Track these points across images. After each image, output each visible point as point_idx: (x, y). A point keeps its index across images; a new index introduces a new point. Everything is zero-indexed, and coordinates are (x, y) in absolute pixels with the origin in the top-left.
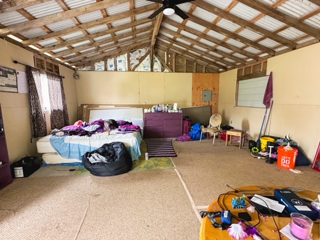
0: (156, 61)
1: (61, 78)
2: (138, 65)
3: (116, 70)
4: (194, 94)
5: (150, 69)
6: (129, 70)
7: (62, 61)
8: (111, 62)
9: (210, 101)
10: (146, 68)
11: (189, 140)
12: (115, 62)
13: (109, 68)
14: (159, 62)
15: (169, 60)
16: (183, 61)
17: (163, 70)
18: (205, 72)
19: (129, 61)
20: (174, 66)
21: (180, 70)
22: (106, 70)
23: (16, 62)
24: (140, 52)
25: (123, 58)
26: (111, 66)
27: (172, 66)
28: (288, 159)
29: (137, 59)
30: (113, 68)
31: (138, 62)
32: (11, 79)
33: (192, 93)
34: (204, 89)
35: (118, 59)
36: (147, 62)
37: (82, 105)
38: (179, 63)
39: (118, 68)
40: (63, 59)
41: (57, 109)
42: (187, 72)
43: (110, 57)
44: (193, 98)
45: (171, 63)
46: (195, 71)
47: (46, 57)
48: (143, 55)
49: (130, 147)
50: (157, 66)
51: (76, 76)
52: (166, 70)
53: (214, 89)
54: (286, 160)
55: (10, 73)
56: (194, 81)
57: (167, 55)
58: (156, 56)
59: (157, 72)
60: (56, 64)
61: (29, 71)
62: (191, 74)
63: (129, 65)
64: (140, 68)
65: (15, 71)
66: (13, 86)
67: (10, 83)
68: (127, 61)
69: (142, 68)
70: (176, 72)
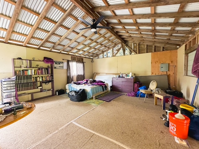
0: (127, 49)
1: (83, 63)
2: (117, 53)
3: (107, 57)
4: (153, 67)
5: (123, 54)
6: (113, 56)
7: (85, 56)
8: (105, 53)
9: (167, 71)
10: (121, 54)
11: (133, 96)
12: (107, 53)
13: (104, 57)
14: (128, 49)
15: (135, 47)
16: (144, 46)
17: (130, 54)
18: (163, 50)
19: (113, 51)
20: (138, 50)
21: (142, 52)
22: (103, 57)
23: (63, 60)
24: (118, 46)
25: (110, 51)
26: (105, 55)
27: (136, 50)
28: (173, 126)
29: (116, 50)
30: (106, 56)
31: (117, 52)
32: (61, 65)
33: (151, 66)
34: (162, 62)
35: (108, 52)
36: (121, 51)
37: (94, 73)
38: (141, 48)
39: (108, 56)
40: (85, 55)
41: (80, 74)
42: (147, 52)
43: (105, 51)
44: (152, 69)
45: (136, 49)
46: (153, 51)
47: (77, 56)
48: (119, 47)
49: (87, 92)
50: (127, 52)
51: (92, 61)
52: (133, 53)
53: (172, 62)
54: (172, 126)
55: (61, 63)
56: (153, 57)
57: (134, 44)
58: (126, 46)
59: (127, 55)
60: (82, 58)
61: (68, 61)
62: (151, 53)
63: (113, 53)
64: (118, 55)
65: (63, 62)
66: (62, 67)
67: (61, 66)
68: (112, 52)
69: (119, 54)
70: (139, 53)
